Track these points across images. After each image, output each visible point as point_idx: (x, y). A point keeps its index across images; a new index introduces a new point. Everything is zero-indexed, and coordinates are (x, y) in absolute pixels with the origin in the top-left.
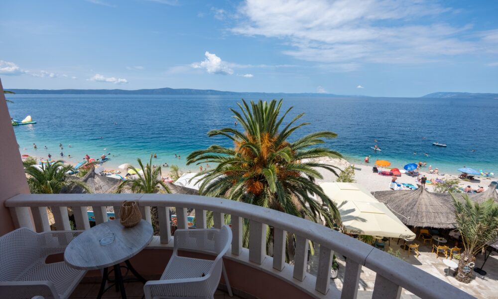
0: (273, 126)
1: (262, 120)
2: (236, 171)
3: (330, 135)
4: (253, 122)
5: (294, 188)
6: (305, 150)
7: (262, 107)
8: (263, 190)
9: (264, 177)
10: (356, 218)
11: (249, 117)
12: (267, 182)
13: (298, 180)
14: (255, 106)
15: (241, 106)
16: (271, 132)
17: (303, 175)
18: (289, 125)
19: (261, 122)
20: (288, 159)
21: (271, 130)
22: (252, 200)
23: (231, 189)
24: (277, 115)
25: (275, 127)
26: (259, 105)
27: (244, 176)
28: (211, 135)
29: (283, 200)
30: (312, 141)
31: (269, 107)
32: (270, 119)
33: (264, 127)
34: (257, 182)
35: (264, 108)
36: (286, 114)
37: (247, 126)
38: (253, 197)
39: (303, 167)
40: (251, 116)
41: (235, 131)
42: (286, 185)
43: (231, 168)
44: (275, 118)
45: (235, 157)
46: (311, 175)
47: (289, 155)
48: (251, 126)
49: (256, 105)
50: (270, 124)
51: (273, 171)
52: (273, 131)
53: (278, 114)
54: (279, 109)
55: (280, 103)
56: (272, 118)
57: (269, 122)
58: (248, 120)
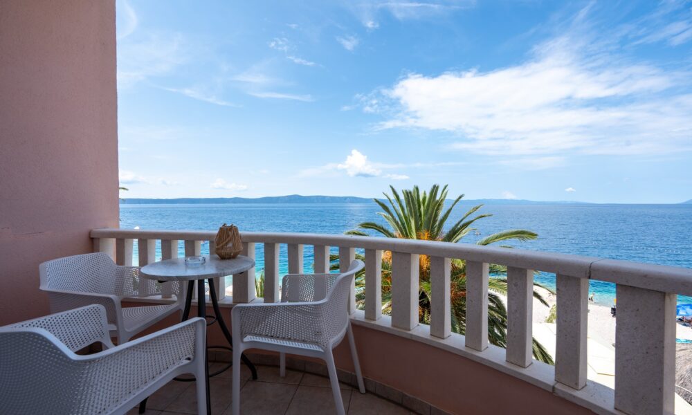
0: (435, 221)
1: (418, 214)
4: (406, 217)
7: (418, 196)
11: (400, 212)
14: (408, 194)
16: (432, 231)
18: (462, 220)
19: (418, 218)
21: (433, 228)
24: (440, 205)
25: (437, 223)
26: (414, 193)
31: (428, 196)
32: (430, 211)
33: (421, 225)
35: (421, 199)
36: (453, 205)
37: (397, 223)
40: (403, 209)
41: (380, 227)
44: (438, 209)
48: (403, 224)
49: (410, 193)
50: (430, 219)
52: (436, 229)
55: (446, 191)
56: (433, 209)
57: (429, 216)
58: (399, 215)
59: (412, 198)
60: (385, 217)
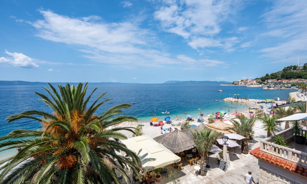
0: (81, 104)
1: (70, 100)
2: (46, 151)
3: (127, 106)
4: (61, 102)
5: (104, 152)
6: (110, 120)
7: (70, 89)
8: (77, 162)
9: (76, 150)
10: (149, 160)
11: (57, 98)
12: (79, 154)
13: (108, 144)
14: (62, 89)
15: (48, 90)
16: (80, 110)
17: (111, 139)
18: (95, 103)
19: (70, 102)
20: (98, 130)
21: (80, 108)
22: (65, 176)
23: (39, 172)
24: (84, 95)
25: (83, 105)
26: (67, 87)
27: (54, 154)
28: (11, 121)
29: (97, 166)
30: (114, 112)
31: (76, 89)
32: (78, 99)
33: (73, 106)
34: (70, 156)
35: (72, 90)
36: (92, 94)
37: (56, 107)
38: (66, 172)
39: (110, 133)
40: (59, 98)
41: (41, 113)
42: (98, 151)
43: (38, 150)
44: (83, 97)
45: (42, 137)
46: (116, 137)
47: (98, 125)
48: (60, 106)
49: (64, 88)
50: (78, 103)
51: (85, 143)
52: (82, 108)
53: (86, 94)
54: (86, 90)
55: (86, 86)
56: (80, 98)
57: (77, 101)
58: (56, 101)
59: (65, 91)
60: (46, 102)
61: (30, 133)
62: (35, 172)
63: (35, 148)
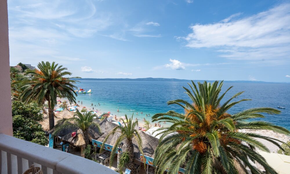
0: (215, 100)
1: (206, 96)
2: (186, 131)
3: (273, 111)
4: (199, 96)
5: (235, 154)
7: (206, 86)
8: (207, 151)
9: (207, 140)
11: (196, 93)
12: (210, 144)
13: (240, 147)
14: (201, 85)
15: (191, 86)
16: (213, 105)
17: (244, 143)
19: (206, 97)
20: (232, 129)
21: (214, 103)
22: (197, 157)
23: (180, 145)
24: (219, 92)
25: (217, 101)
26: (204, 85)
27: (191, 136)
28: (169, 104)
29: (226, 165)
30: (251, 115)
31: (212, 86)
32: (213, 95)
33: (208, 101)
34: (202, 142)
35: (208, 87)
36: (226, 92)
37: (195, 99)
38: (198, 155)
39: (245, 137)
40: (198, 92)
41: (185, 102)
42: (228, 150)
43: (181, 129)
44: (218, 94)
45: (184, 120)
46: (252, 144)
47: (231, 124)
48: (197, 99)
49: (202, 85)
50: (212, 99)
51: (216, 136)
52: (216, 104)
53: (221, 91)
54: (220, 88)
55: (222, 83)
57: (212, 97)
58: (196, 95)
59: (203, 87)
60: (188, 94)
61: (178, 115)
62: (178, 143)
63: (179, 126)
